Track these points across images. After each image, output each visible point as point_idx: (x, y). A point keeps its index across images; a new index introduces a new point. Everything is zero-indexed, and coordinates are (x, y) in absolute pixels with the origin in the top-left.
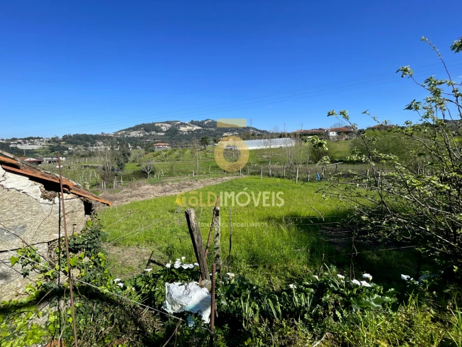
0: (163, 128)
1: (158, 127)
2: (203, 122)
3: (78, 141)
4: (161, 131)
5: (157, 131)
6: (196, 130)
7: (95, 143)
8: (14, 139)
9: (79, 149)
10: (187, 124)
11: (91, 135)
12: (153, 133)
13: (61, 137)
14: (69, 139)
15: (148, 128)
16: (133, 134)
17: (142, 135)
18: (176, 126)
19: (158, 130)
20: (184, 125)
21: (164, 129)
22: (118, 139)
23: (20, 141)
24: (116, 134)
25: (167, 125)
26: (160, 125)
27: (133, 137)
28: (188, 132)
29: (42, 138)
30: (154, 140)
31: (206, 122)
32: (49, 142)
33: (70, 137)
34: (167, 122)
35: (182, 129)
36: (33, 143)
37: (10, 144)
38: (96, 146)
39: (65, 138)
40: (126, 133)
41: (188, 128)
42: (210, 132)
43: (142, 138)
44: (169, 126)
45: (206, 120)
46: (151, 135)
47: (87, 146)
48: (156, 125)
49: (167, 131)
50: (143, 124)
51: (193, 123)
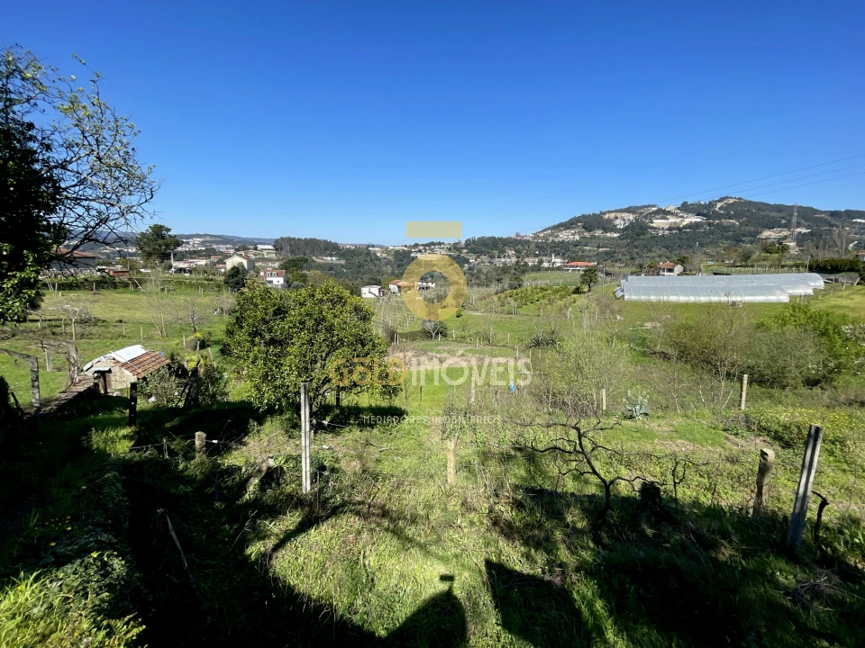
0: (617, 222)
1: (609, 221)
2: (712, 204)
3: (483, 249)
4: (614, 229)
5: (606, 230)
6: (690, 226)
7: (505, 252)
8: (416, 245)
9: (482, 262)
10: (669, 213)
11: (501, 239)
12: (598, 233)
13: (463, 242)
14: (472, 246)
15: (591, 223)
16: (565, 236)
17: (577, 237)
18: (646, 217)
19: (607, 226)
20: (664, 213)
21: (620, 224)
22: (539, 246)
23: (421, 248)
24: (536, 236)
25: (626, 215)
26: (612, 216)
27: (563, 242)
28: (670, 229)
29: (443, 244)
30: (599, 247)
31: (719, 205)
32: (450, 249)
33: (474, 241)
34: (629, 210)
35: (658, 223)
36: (433, 252)
37: (411, 252)
38: (504, 257)
39: (468, 243)
40: (552, 235)
41: (672, 220)
42: (726, 229)
43: (576, 244)
44: (631, 217)
45: (721, 200)
46: (593, 237)
47: (492, 257)
48: (606, 216)
49: (626, 229)
50: (583, 216)
51: (685, 208)
